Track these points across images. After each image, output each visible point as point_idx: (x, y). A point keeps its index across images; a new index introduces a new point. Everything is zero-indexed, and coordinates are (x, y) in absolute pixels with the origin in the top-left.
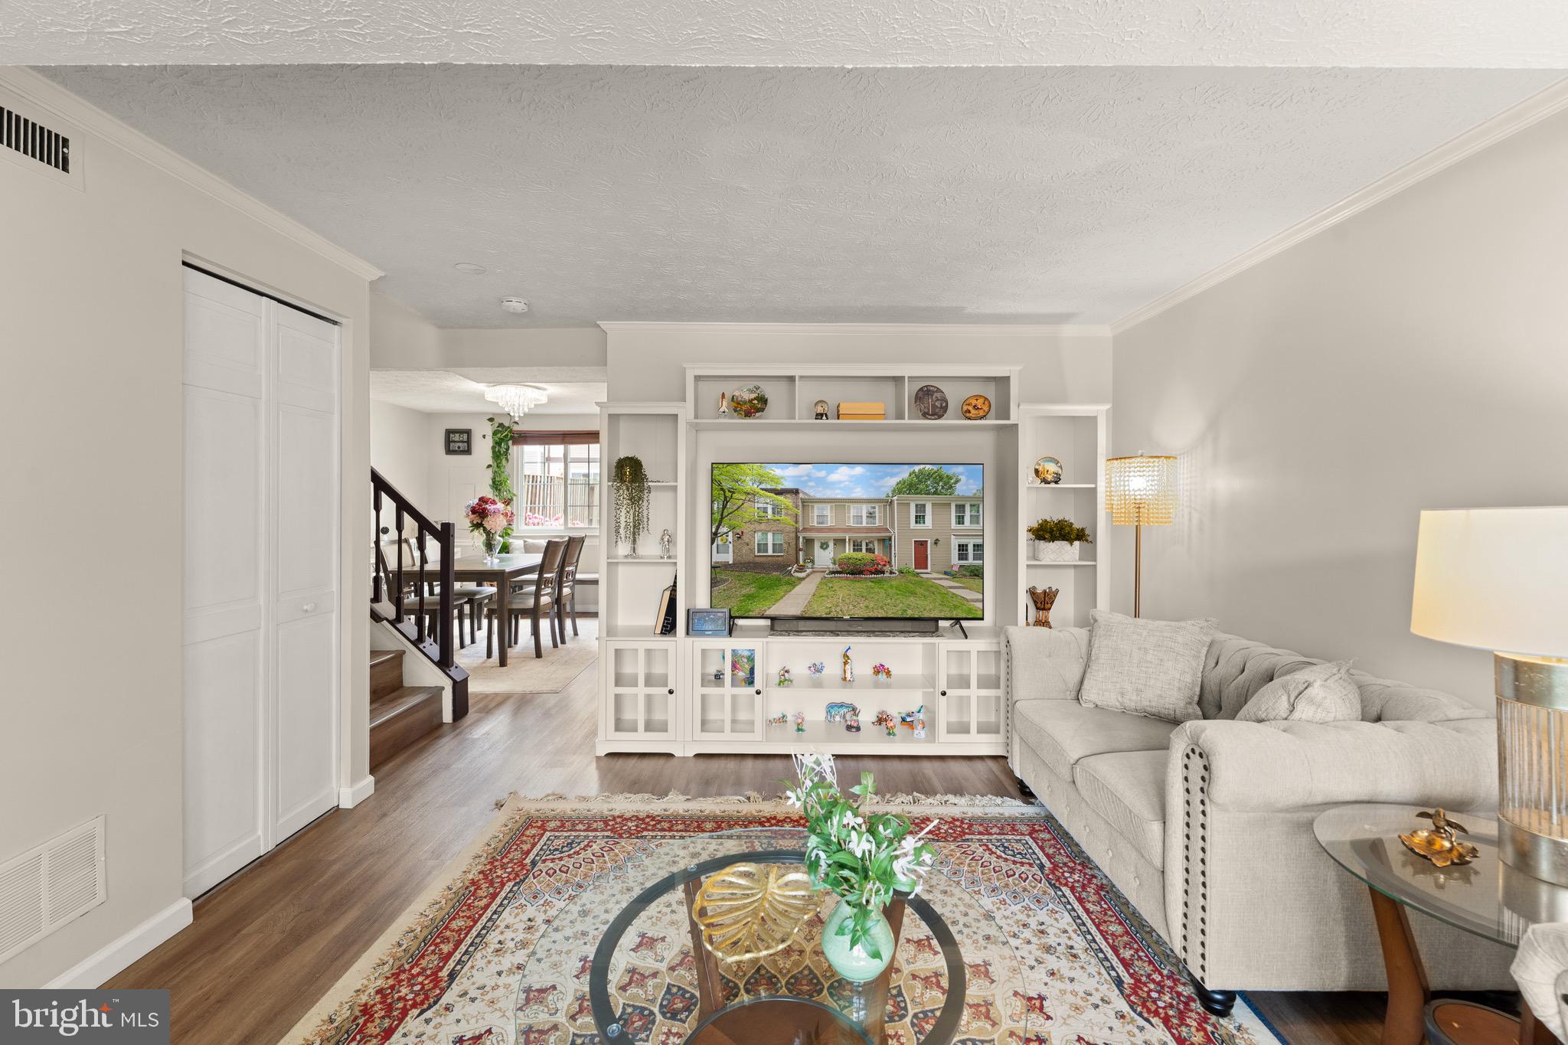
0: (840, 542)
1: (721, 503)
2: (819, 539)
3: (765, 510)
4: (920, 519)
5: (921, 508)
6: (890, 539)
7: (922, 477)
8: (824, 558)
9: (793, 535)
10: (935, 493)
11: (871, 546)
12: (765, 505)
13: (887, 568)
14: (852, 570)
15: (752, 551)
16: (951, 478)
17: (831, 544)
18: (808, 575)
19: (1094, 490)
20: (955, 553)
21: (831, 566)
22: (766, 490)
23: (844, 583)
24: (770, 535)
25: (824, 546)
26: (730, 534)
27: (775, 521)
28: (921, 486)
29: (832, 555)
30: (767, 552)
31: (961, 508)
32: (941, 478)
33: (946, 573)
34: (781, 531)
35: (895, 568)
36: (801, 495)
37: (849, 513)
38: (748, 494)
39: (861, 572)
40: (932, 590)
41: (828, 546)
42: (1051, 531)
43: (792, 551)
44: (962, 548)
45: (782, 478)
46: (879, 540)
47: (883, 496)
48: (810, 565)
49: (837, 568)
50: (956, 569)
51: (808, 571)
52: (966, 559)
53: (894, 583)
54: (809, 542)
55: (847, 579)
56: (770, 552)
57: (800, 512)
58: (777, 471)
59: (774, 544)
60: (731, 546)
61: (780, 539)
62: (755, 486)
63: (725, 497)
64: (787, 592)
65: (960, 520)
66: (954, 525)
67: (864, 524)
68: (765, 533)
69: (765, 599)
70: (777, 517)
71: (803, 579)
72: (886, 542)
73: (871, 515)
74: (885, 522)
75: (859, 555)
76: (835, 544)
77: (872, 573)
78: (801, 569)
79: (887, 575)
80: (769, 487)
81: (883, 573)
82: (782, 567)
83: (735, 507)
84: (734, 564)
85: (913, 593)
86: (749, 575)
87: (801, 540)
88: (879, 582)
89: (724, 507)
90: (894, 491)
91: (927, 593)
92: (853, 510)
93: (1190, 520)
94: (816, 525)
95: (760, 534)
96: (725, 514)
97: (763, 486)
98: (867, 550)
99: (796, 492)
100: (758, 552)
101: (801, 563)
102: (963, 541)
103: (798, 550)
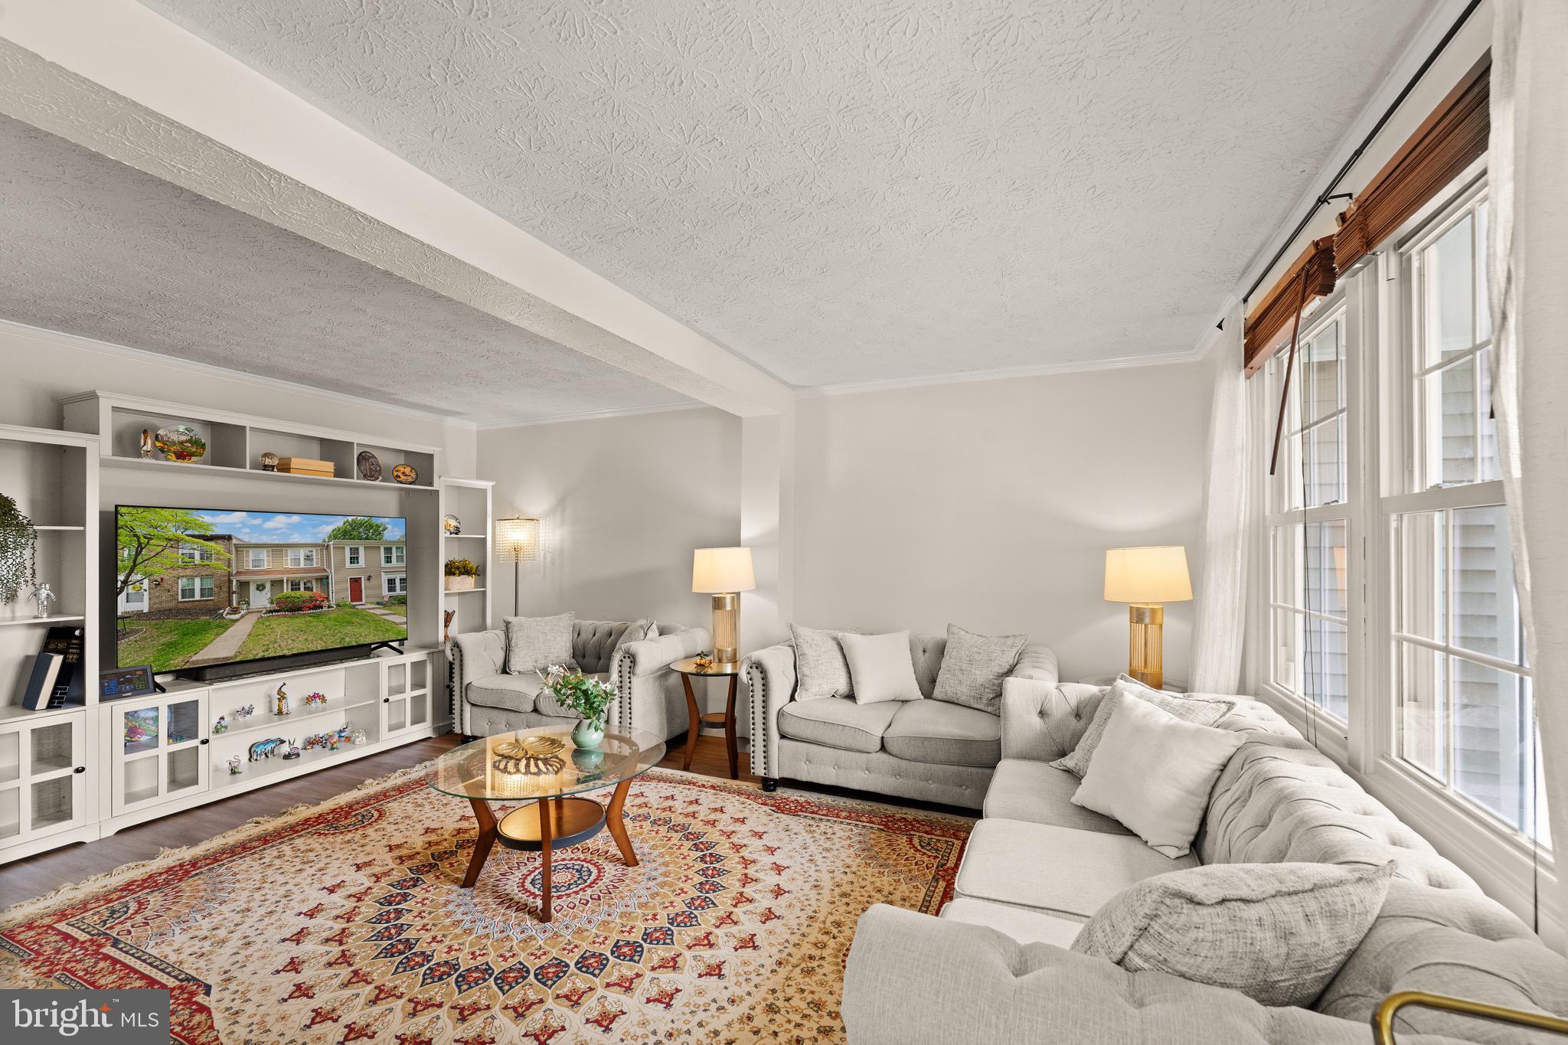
0: (277, 584)
1: (135, 550)
2: (254, 581)
3: (192, 556)
4: (354, 559)
5: (355, 551)
6: (327, 578)
7: (355, 526)
8: (260, 600)
9: (226, 578)
10: (367, 538)
11: (309, 585)
12: (192, 551)
13: (326, 603)
14: (289, 608)
15: (174, 597)
16: (379, 527)
17: (268, 586)
18: (243, 617)
19: (484, 540)
20: (385, 586)
21: (269, 606)
22: (193, 536)
23: (282, 620)
24: (197, 581)
25: (260, 587)
26: (146, 582)
27: (203, 566)
28: (355, 533)
29: (269, 595)
30: (194, 597)
31: (388, 550)
32: (371, 526)
33: (378, 603)
34: (211, 576)
35: (333, 603)
36: (234, 541)
37: (287, 556)
38: (170, 540)
39: (300, 609)
40: (367, 618)
41: (264, 588)
42: (458, 568)
43: (224, 595)
44: (391, 582)
45: (212, 524)
46: (317, 579)
47: (320, 542)
48: (245, 607)
49: (275, 606)
50: (386, 599)
51: (243, 612)
52: (395, 591)
53: (332, 615)
54: (244, 585)
55: (285, 616)
56: (197, 597)
57: (233, 557)
58: (206, 518)
59: (201, 589)
60: (146, 594)
61: (209, 584)
62: (179, 532)
63: (140, 544)
64: (218, 635)
65: (388, 560)
66: (383, 564)
67: (302, 566)
68: (192, 578)
69: (190, 645)
70: (206, 562)
71: (237, 620)
72: (324, 581)
73: (308, 558)
74: (322, 563)
75: (297, 594)
76: (272, 585)
77: (310, 609)
78: (235, 611)
79: (325, 609)
80: (197, 533)
81: (322, 607)
82: (213, 611)
83: (153, 554)
84: (150, 612)
85: (351, 623)
86: (171, 622)
87: (234, 583)
88: (317, 616)
89: (138, 553)
90: (330, 537)
91: (362, 622)
92: (290, 554)
93: (545, 558)
94: (251, 568)
95: (185, 580)
96: (140, 559)
97: (188, 532)
98: (305, 589)
99: (229, 538)
100: (183, 597)
101: (235, 605)
102: (392, 576)
103: (230, 593)
